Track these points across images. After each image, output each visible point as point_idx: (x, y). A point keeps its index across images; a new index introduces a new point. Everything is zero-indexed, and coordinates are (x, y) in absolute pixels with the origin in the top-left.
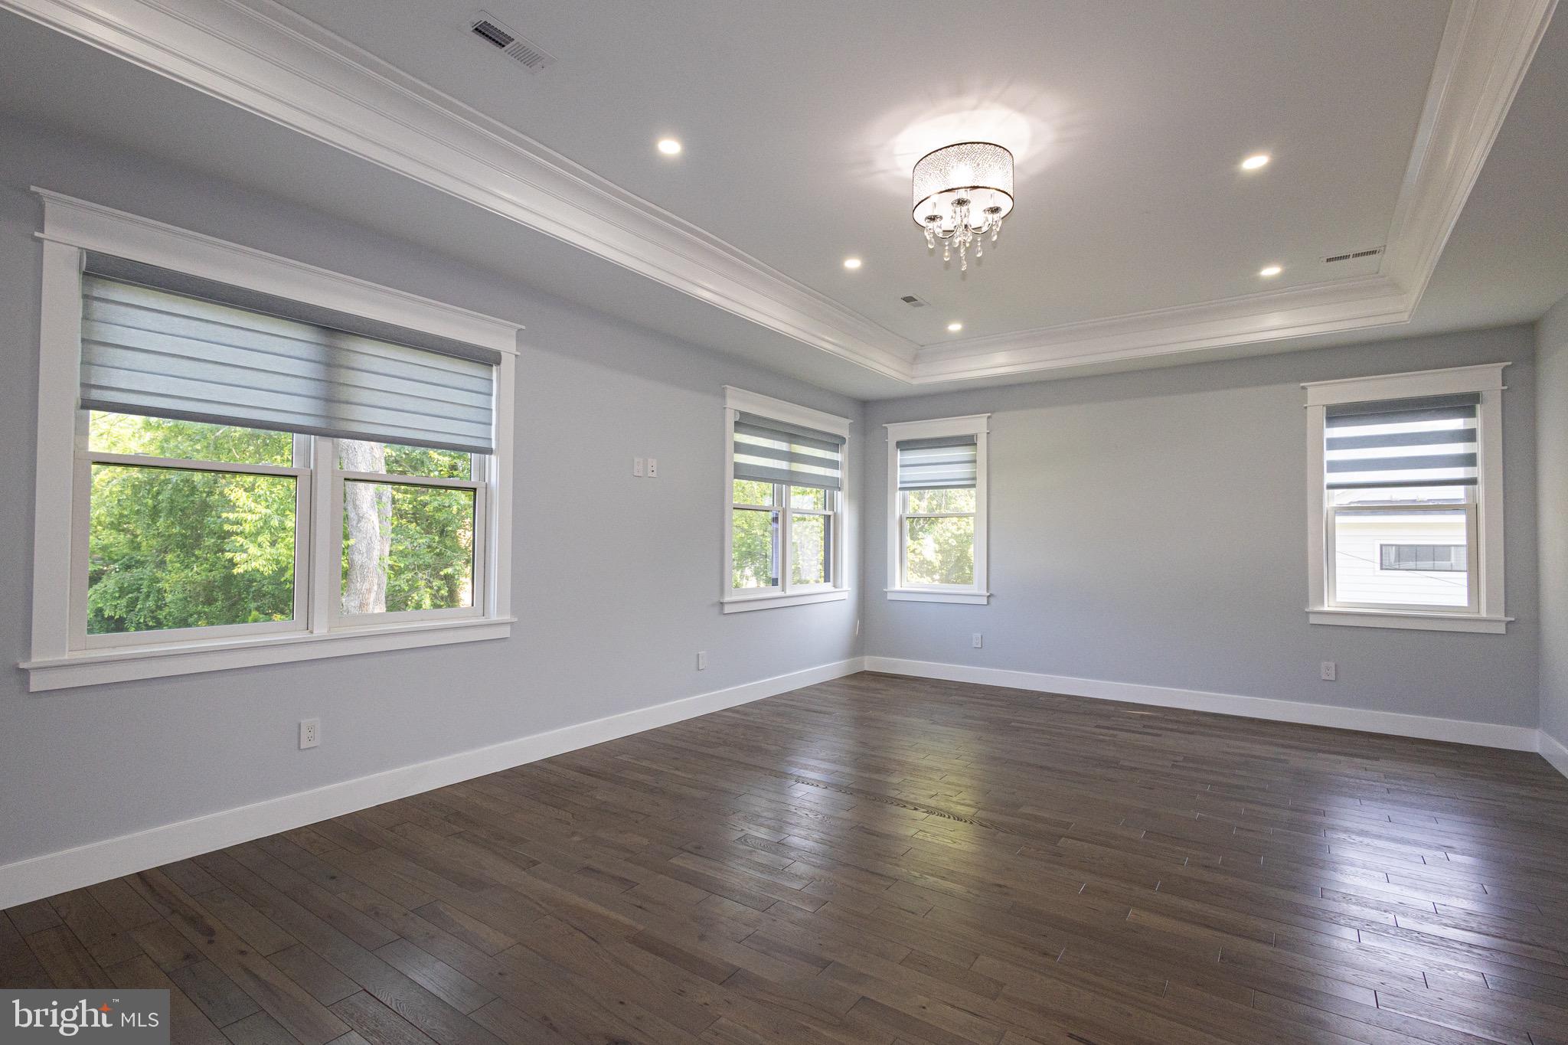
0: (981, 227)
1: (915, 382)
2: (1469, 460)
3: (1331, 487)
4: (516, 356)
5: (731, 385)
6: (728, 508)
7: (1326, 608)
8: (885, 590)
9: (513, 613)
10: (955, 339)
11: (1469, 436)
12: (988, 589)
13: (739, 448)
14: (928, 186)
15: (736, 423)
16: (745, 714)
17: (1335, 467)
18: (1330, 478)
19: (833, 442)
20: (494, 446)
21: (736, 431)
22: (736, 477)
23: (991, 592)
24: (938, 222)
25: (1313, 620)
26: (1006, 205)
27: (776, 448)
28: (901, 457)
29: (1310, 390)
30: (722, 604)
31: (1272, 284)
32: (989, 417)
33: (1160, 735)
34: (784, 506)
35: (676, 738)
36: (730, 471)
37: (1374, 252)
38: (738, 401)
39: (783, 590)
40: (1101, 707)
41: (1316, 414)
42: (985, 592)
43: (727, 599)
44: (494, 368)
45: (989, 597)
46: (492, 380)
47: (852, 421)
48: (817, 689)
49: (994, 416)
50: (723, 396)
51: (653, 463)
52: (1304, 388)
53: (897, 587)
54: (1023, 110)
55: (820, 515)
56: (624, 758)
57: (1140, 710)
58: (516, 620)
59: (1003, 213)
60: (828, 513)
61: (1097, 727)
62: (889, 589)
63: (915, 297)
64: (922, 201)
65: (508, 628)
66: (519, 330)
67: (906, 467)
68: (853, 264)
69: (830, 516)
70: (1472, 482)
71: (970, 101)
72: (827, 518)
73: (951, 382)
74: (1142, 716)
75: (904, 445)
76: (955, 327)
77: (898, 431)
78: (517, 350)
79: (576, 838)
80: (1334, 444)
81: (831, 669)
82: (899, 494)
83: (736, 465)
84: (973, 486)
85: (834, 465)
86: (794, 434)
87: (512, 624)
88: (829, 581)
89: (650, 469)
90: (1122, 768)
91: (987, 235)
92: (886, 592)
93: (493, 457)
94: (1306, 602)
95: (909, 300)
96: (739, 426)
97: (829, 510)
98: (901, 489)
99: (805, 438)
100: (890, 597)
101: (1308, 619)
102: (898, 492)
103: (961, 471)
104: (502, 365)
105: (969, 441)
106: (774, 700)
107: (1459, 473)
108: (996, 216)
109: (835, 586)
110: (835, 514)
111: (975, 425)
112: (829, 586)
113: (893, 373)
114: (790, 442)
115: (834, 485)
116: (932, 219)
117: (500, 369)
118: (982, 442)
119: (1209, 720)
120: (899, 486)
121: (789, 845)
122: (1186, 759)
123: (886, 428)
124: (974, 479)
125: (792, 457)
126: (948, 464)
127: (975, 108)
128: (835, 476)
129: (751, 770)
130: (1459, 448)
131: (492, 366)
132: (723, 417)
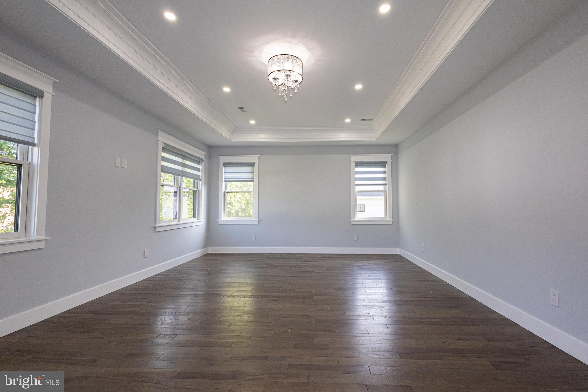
0: (291, 86)
1: (233, 140)
2: (385, 179)
3: (356, 185)
4: (52, 95)
5: (161, 131)
6: (159, 185)
7: (355, 220)
8: (218, 220)
9: (46, 235)
10: (252, 126)
11: (385, 172)
12: (258, 219)
13: (164, 159)
14: (274, 67)
15: (162, 148)
16: (167, 275)
17: (357, 179)
18: (357, 182)
19: (199, 161)
20: (36, 141)
21: (162, 151)
22: (162, 171)
23: (260, 219)
24: (276, 81)
25: (353, 223)
26: (300, 79)
27: (176, 160)
28: (225, 169)
29: (351, 157)
30: (155, 227)
31: (348, 125)
32: (259, 157)
33: (319, 262)
34: (180, 185)
35: (139, 290)
36: (160, 169)
37: (371, 120)
38: (164, 138)
39: (179, 221)
40: (298, 256)
41: (353, 164)
42: (257, 220)
43: (157, 225)
44: (38, 99)
45: (258, 221)
46: (36, 106)
47: (206, 153)
48: (194, 262)
49: (261, 156)
50: (157, 135)
51: (125, 161)
52: (350, 156)
53: (223, 219)
54: (310, 50)
55: (192, 190)
56: (115, 303)
57: (309, 255)
58: (49, 238)
59: (299, 82)
60: (195, 189)
61: (300, 262)
62: (219, 220)
63: (244, 108)
64: (272, 73)
65: (44, 243)
66: (55, 82)
67: (227, 173)
68: (227, 89)
69: (196, 191)
70: (385, 184)
71: (295, 41)
72: (195, 192)
73: (245, 142)
74: (311, 257)
75: (226, 165)
76: (253, 122)
77: (224, 159)
78: (53, 92)
79: (112, 344)
80: (357, 173)
81: (196, 253)
82: (224, 183)
83: (162, 166)
84: (253, 181)
85: (198, 170)
86: (184, 155)
87: (45, 240)
88: (196, 217)
89: (124, 164)
90: (315, 273)
91: (293, 89)
92: (218, 221)
93: (35, 149)
94: (350, 217)
95: (241, 108)
96: (164, 149)
97: (196, 188)
98: (225, 181)
99: (189, 158)
100: (220, 223)
101: (351, 223)
102: (224, 182)
103: (249, 175)
104: (44, 99)
105: (252, 165)
106: (177, 268)
107: (382, 182)
108: (296, 83)
109: (198, 219)
110: (199, 190)
111: (254, 159)
112: (195, 220)
113: (227, 136)
114: (183, 159)
115: (199, 178)
116: (275, 79)
117: (42, 101)
118: (256, 166)
119: (328, 256)
120: (224, 180)
121: (222, 320)
122: (330, 267)
123: (219, 157)
124: (253, 178)
125: (184, 165)
126: (244, 172)
127: (296, 44)
128: (199, 174)
129: (185, 296)
130: (382, 176)
131: (36, 97)
132: (157, 144)
